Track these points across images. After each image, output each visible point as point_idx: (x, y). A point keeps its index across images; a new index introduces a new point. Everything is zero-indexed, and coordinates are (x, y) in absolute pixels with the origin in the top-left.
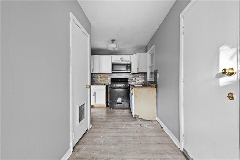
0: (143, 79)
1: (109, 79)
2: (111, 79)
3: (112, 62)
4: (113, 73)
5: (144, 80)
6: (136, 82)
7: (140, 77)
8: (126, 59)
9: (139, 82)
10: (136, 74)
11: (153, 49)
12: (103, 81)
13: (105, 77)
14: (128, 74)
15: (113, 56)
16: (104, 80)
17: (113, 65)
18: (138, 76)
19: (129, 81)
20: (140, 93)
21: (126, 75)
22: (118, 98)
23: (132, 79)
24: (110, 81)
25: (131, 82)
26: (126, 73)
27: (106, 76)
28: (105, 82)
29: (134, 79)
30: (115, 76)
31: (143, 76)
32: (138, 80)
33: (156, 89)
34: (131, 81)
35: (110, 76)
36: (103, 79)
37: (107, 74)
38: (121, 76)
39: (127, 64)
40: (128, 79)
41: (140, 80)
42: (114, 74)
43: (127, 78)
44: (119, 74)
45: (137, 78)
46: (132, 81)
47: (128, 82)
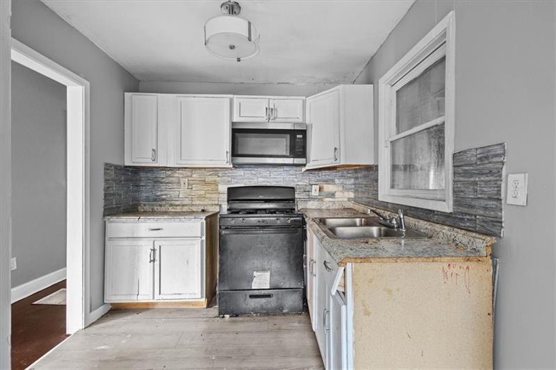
0: (348, 190)
1: (223, 188)
2: (229, 189)
3: (233, 123)
4: (236, 166)
5: (352, 195)
6: (322, 200)
7: (337, 181)
8: (288, 113)
9: (334, 202)
10: (324, 173)
11: (444, 35)
12: (200, 197)
13: (204, 182)
14: (293, 170)
15: (237, 99)
16: (203, 192)
17: (238, 133)
18: (333, 181)
19: (296, 196)
20: (390, 292)
21: (285, 175)
22: (255, 274)
23: (308, 188)
24: (225, 197)
25: (305, 201)
26: (286, 168)
27: (209, 179)
28: (207, 202)
29: (315, 192)
30: (245, 178)
31: (350, 178)
32: (332, 195)
33: (495, 267)
34: (303, 196)
35: (226, 179)
36: (199, 190)
37: (215, 170)
38: (266, 177)
39: (292, 133)
40: (293, 188)
41: (337, 195)
42: (240, 172)
43: (291, 185)
44: (261, 170)
45: (328, 188)
46: (311, 199)
47: (293, 200)
